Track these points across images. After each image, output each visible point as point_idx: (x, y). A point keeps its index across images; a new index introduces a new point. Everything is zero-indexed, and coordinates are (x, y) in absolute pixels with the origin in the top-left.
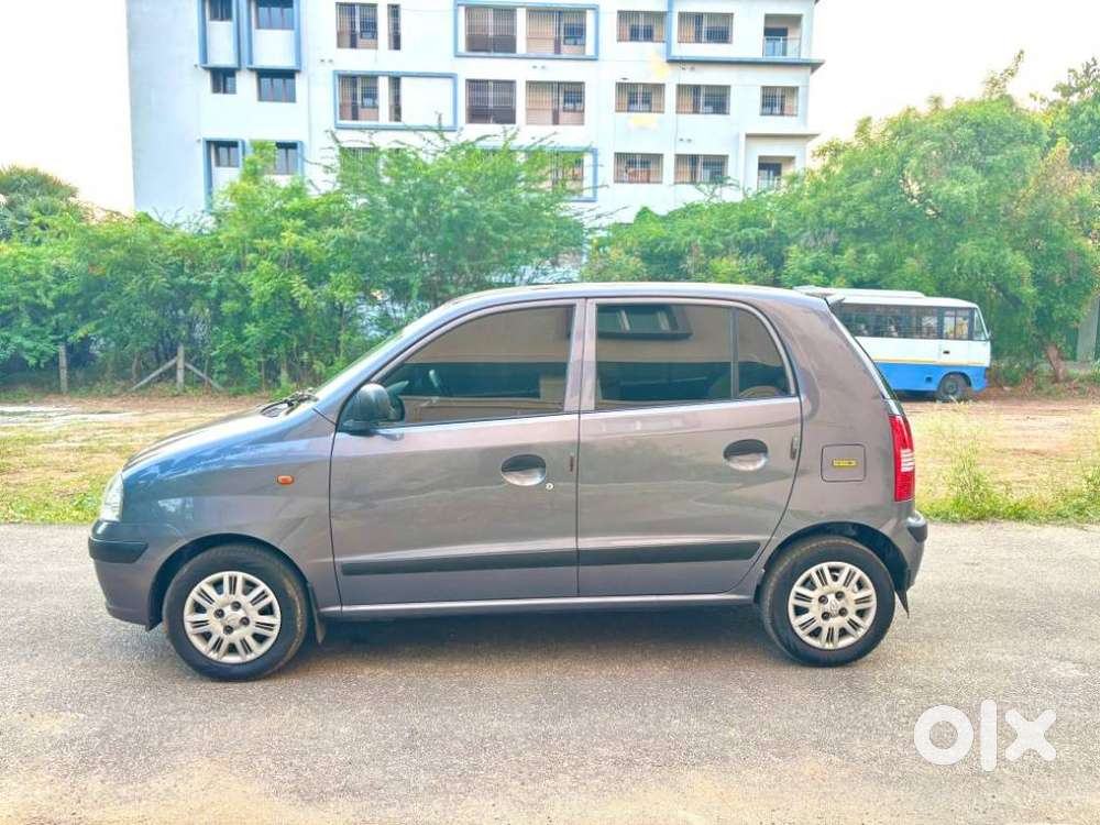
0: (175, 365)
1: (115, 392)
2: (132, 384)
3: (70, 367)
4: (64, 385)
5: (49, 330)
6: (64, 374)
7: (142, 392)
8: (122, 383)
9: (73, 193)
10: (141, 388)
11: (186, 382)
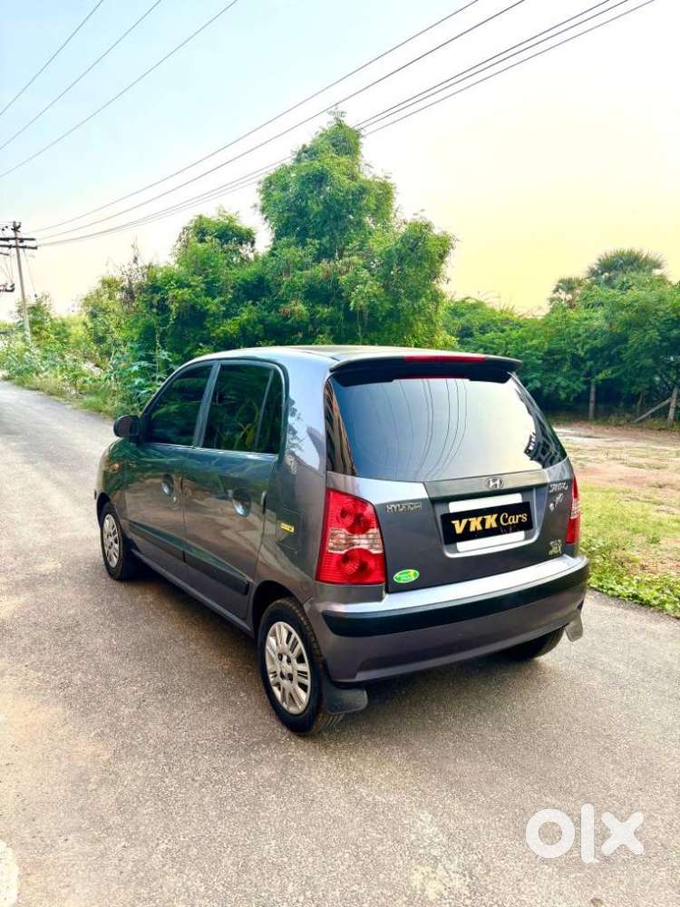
0: (669, 404)
1: (622, 422)
2: (636, 417)
3: (597, 402)
4: (591, 414)
5: (584, 373)
6: (592, 405)
7: (640, 425)
8: (628, 416)
9: (658, 266)
10: (641, 421)
11: (675, 419)
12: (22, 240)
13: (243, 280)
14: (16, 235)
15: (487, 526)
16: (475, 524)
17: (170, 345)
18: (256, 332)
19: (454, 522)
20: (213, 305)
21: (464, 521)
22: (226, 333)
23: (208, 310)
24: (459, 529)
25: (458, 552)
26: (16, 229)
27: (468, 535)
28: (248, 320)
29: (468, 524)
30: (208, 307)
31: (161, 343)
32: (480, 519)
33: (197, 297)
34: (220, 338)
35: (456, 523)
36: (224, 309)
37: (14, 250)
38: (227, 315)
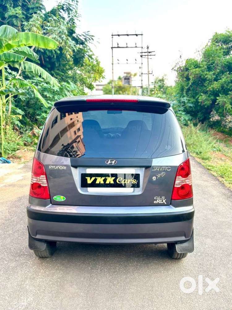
12: (149, 52)
13: (227, 62)
14: (148, 50)
15: (108, 182)
16: (100, 180)
17: (191, 95)
18: (229, 87)
19: (86, 178)
20: (210, 75)
21: (93, 178)
22: (213, 88)
23: (207, 78)
24: (89, 181)
25: (88, 192)
26: (148, 48)
27: (94, 185)
28: (225, 82)
29: (95, 180)
30: (206, 76)
31: (186, 94)
32: (103, 178)
33: (203, 72)
34: (211, 91)
35: (88, 178)
36: (215, 77)
37: (147, 57)
38: (216, 80)
